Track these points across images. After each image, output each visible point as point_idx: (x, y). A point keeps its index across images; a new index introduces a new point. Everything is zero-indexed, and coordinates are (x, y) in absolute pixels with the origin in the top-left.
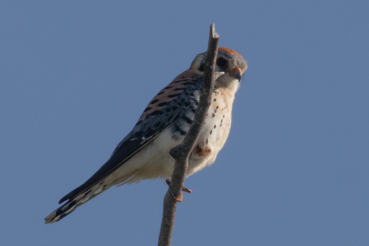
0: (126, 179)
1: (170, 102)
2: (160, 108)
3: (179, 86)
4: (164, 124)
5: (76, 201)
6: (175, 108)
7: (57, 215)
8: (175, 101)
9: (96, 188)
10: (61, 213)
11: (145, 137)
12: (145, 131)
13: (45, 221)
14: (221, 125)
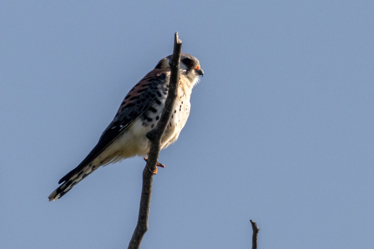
0: (110, 160)
1: (139, 96)
2: (132, 102)
3: (145, 83)
4: (137, 113)
5: (72, 180)
6: (143, 100)
7: (57, 194)
8: (143, 94)
9: (87, 169)
10: (60, 192)
11: (122, 125)
12: (121, 120)
13: (48, 199)
14: (180, 110)
